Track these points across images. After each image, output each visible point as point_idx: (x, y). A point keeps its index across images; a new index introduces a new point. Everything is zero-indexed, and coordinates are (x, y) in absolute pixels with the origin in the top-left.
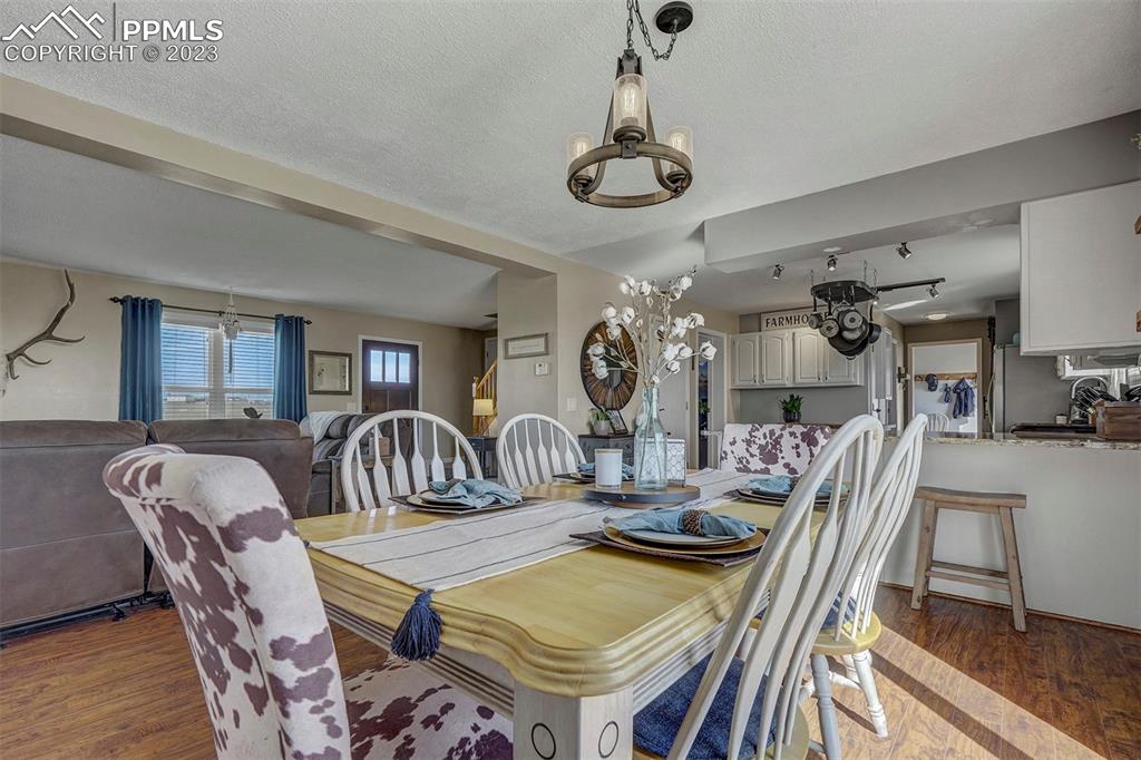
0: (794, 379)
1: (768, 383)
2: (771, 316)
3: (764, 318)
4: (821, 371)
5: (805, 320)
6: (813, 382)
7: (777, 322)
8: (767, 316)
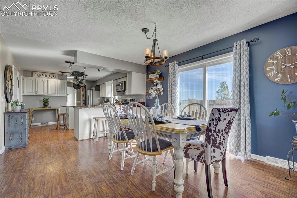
0: (48, 93)
1: (38, 94)
2: (37, 73)
3: (34, 73)
4: (57, 91)
5: (49, 76)
6: (54, 95)
7: (39, 75)
8: (36, 73)
